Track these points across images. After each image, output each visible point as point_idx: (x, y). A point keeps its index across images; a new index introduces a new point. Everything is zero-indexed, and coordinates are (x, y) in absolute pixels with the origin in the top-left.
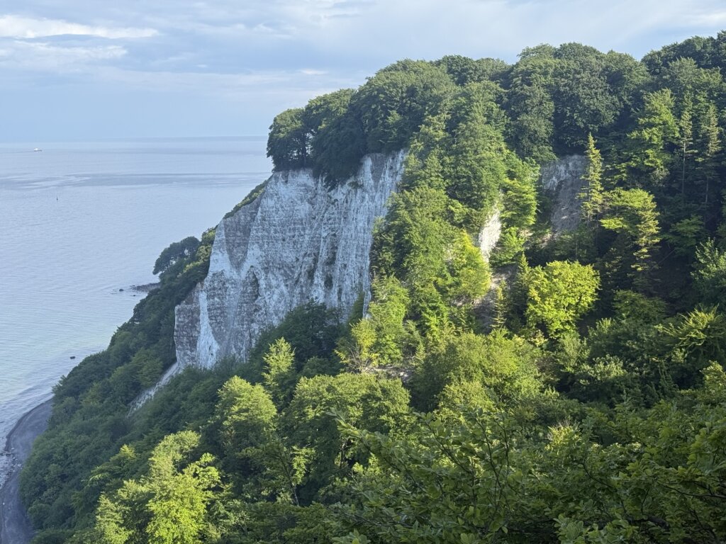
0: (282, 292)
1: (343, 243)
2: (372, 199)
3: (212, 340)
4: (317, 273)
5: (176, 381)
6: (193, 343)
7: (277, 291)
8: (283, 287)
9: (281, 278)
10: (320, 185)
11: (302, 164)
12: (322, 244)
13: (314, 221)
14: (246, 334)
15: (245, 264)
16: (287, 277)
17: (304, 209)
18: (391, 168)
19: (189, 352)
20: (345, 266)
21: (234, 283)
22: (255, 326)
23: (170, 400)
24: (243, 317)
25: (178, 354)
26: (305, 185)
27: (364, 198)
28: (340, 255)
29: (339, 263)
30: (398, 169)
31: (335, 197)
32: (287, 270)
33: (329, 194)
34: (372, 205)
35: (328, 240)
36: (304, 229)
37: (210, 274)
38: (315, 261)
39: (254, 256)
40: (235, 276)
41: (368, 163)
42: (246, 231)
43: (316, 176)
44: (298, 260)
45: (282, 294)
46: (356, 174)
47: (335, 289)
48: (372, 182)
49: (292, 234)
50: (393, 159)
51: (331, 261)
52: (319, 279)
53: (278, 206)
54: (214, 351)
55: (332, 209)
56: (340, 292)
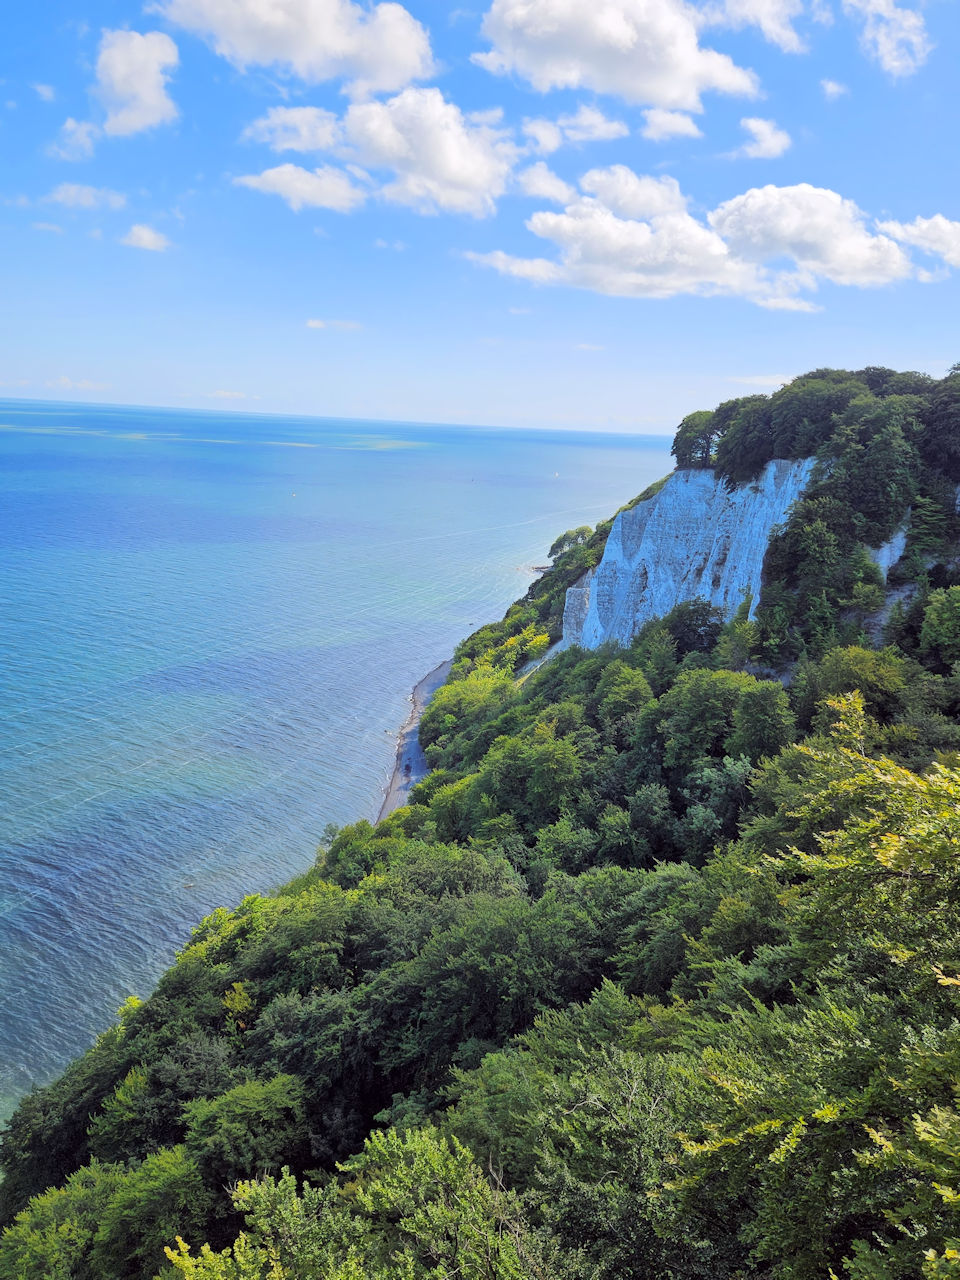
0: (669, 586)
1: (736, 545)
2: (771, 505)
3: (597, 623)
4: (705, 572)
5: (562, 657)
6: (579, 624)
7: (664, 585)
8: (671, 582)
9: (669, 573)
10: (719, 486)
11: (704, 464)
12: (715, 544)
13: (708, 522)
14: (631, 622)
15: (637, 557)
16: (676, 573)
17: (700, 509)
18: (795, 476)
19: (575, 632)
20: (735, 567)
21: (625, 574)
22: (639, 616)
23: (554, 673)
24: (629, 606)
25: (565, 632)
26: (704, 486)
27: (763, 503)
28: (732, 557)
29: (728, 564)
30: (802, 476)
31: (733, 500)
32: (676, 566)
33: (728, 496)
34: (770, 511)
35: (721, 542)
36: (698, 529)
37: (603, 562)
38: (706, 560)
39: (646, 549)
40: (627, 567)
41: (772, 468)
42: (642, 526)
43: (717, 477)
44: (688, 557)
45: (669, 589)
46: (757, 479)
47: (722, 589)
48: (773, 488)
49: (686, 532)
50: (799, 467)
51: (721, 563)
52: (707, 577)
53: (676, 504)
54: (599, 634)
55: (729, 511)
56: (726, 593)
